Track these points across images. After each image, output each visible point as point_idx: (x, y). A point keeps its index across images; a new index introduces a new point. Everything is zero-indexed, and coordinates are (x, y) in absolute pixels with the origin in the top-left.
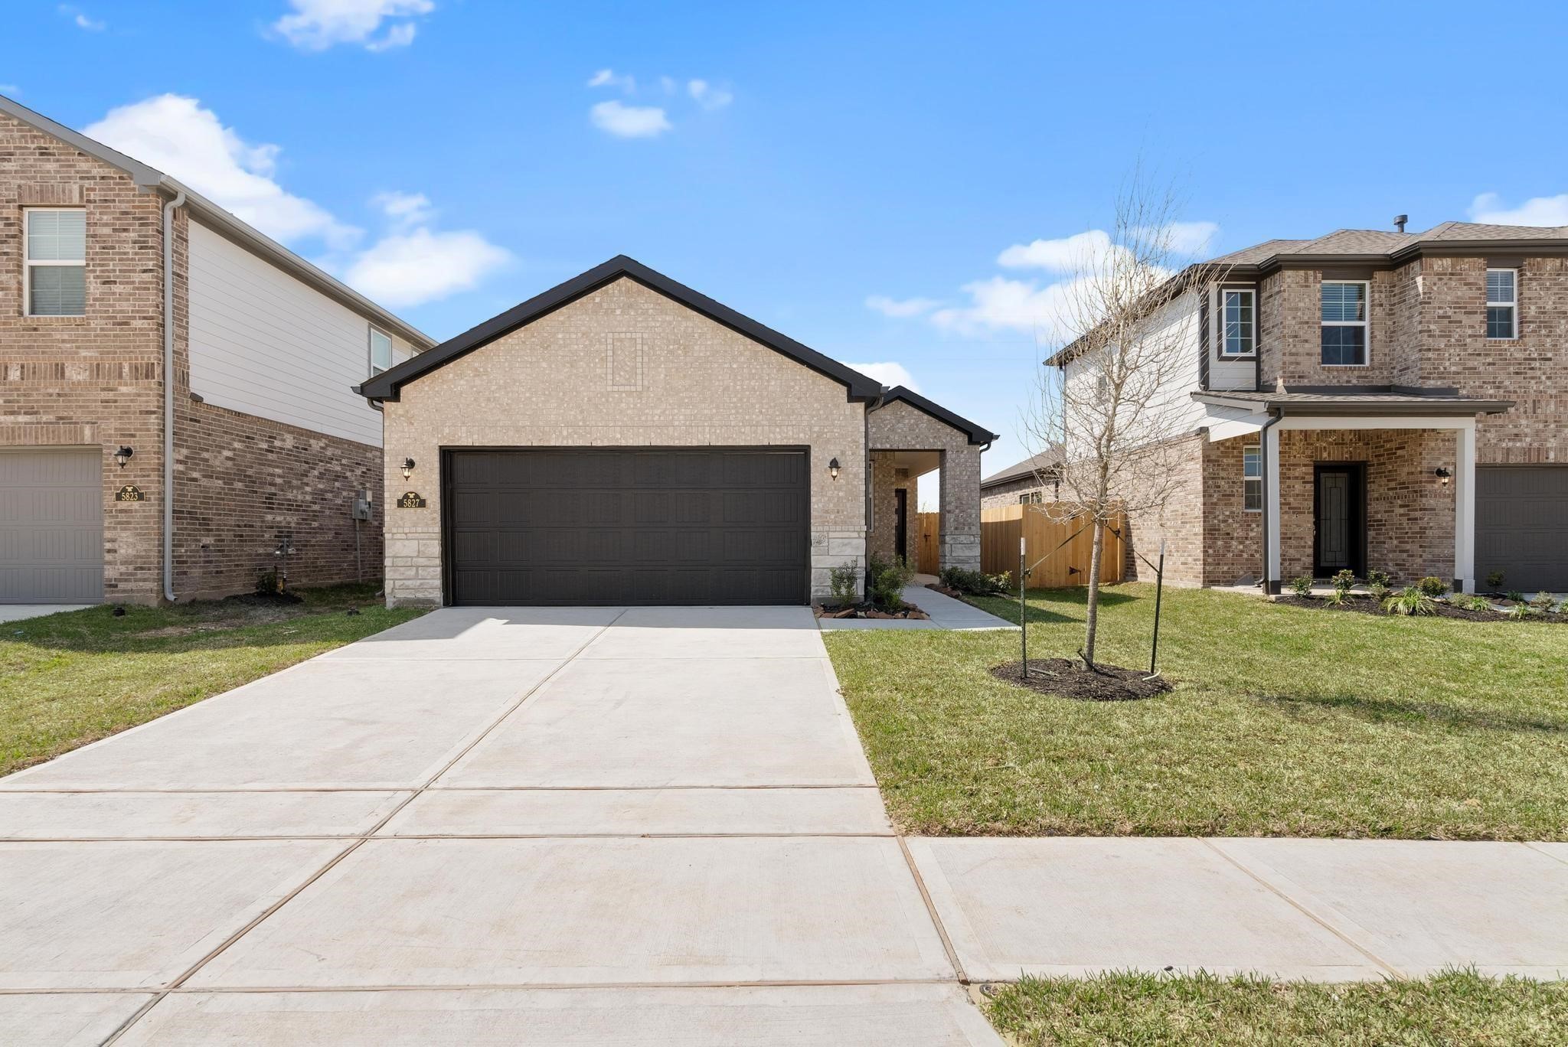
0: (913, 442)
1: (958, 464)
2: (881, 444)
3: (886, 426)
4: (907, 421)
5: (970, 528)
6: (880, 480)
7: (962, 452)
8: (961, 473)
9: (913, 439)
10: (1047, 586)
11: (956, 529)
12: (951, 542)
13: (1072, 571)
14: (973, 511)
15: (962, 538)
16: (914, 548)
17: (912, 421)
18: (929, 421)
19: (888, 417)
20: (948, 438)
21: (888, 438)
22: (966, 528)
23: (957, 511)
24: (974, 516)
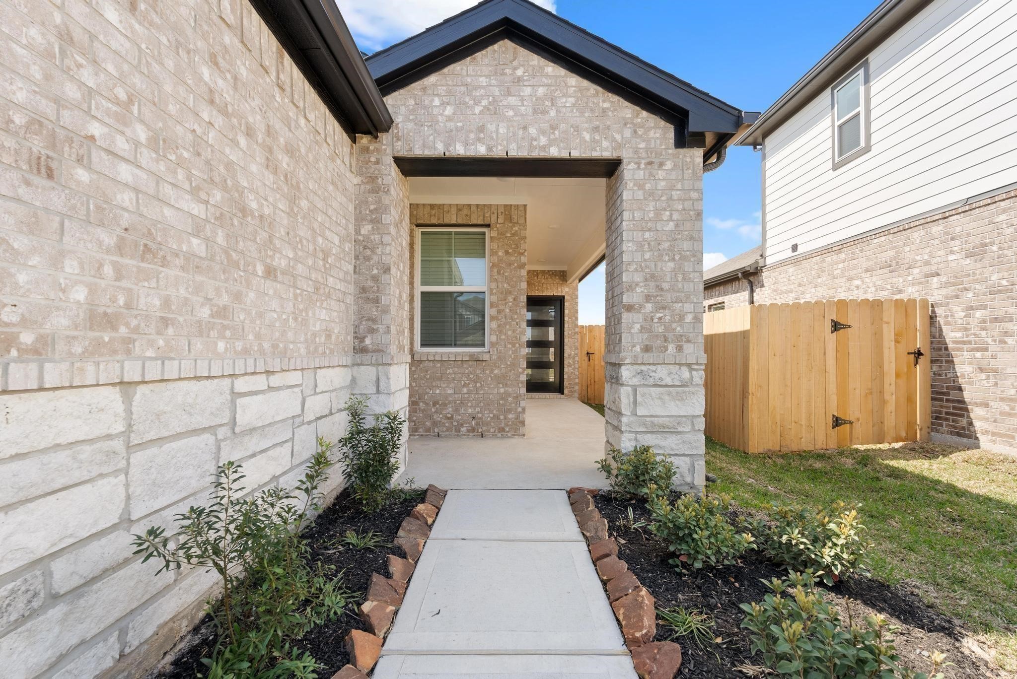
0: (543, 141)
1: (651, 194)
2: (466, 144)
3: (477, 103)
4: (527, 91)
5: (680, 349)
6: (501, 260)
7: (661, 164)
8: (658, 212)
9: (543, 132)
11: (647, 349)
12: (635, 381)
13: (837, 422)
14: (688, 307)
15: (662, 373)
16: (574, 369)
17: (541, 91)
18: (580, 89)
19: (483, 81)
20: (628, 133)
21: (482, 129)
22: (671, 348)
23: (649, 307)
24: (689, 318)
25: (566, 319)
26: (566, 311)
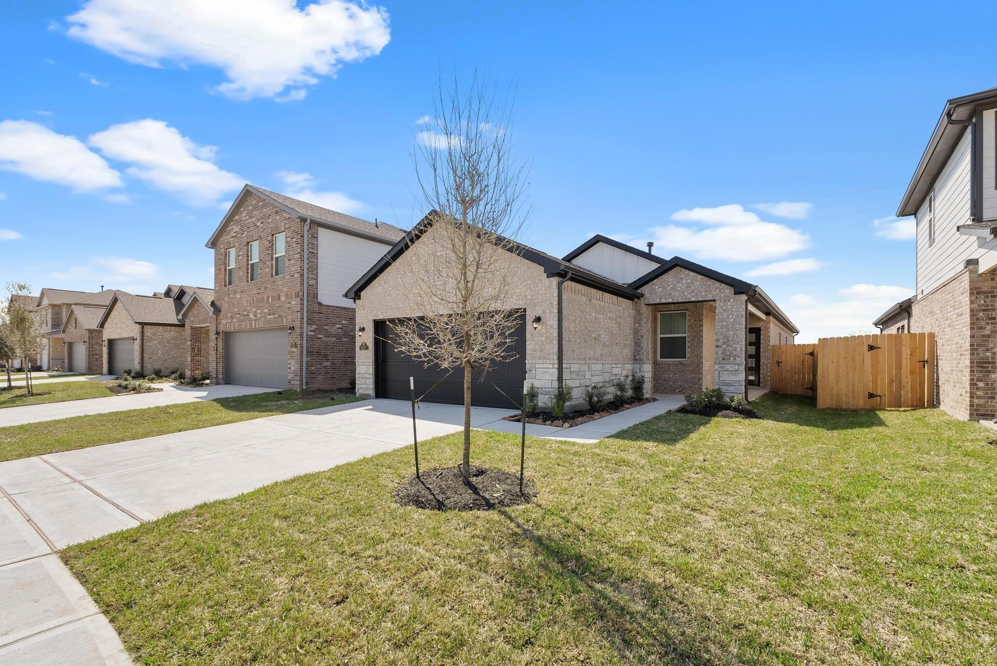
0: (689, 296)
1: (725, 310)
2: (665, 299)
3: (669, 286)
4: (684, 281)
5: (735, 359)
6: (692, 324)
7: (729, 300)
8: (728, 317)
9: (689, 294)
10: (844, 407)
11: (723, 359)
12: (720, 369)
13: (871, 396)
14: (738, 346)
15: (728, 367)
16: (767, 371)
17: (689, 281)
18: (702, 279)
19: (671, 280)
20: (717, 291)
21: (670, 294)
22: (732, 359)
23: (724, 346)
24: (738, 349)
25: (762, 341)
26: (762, 337)
